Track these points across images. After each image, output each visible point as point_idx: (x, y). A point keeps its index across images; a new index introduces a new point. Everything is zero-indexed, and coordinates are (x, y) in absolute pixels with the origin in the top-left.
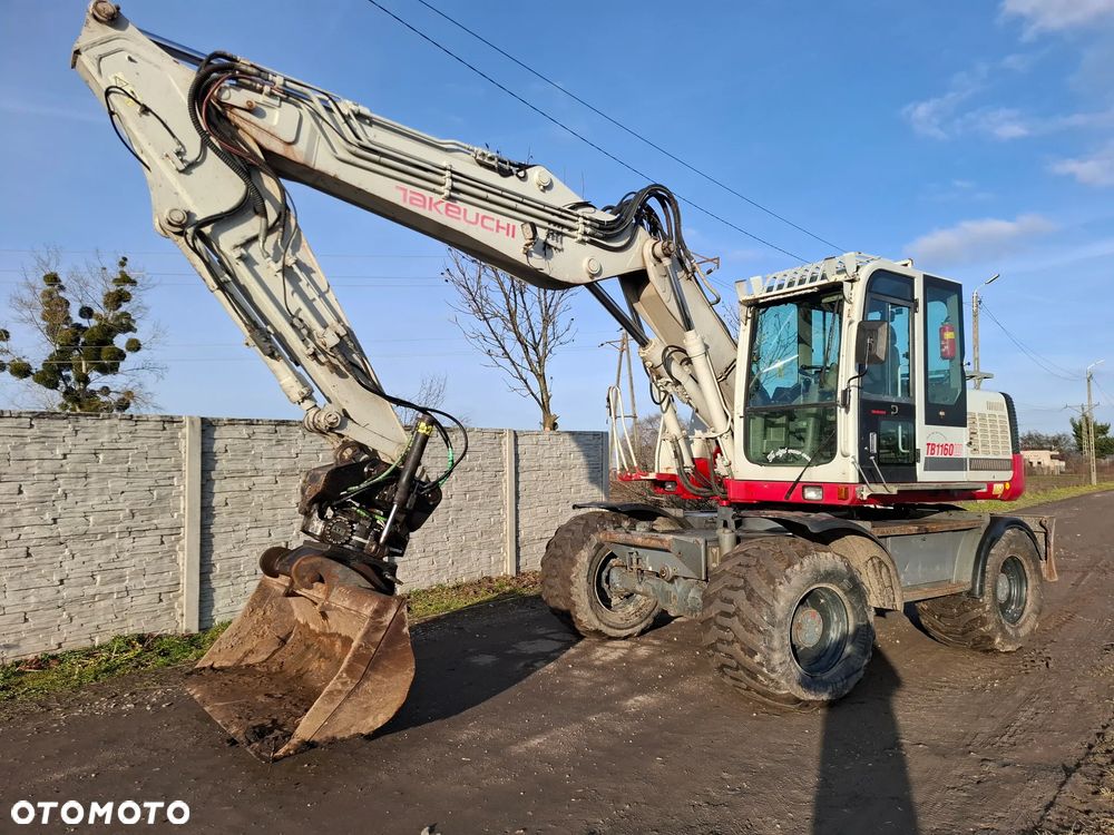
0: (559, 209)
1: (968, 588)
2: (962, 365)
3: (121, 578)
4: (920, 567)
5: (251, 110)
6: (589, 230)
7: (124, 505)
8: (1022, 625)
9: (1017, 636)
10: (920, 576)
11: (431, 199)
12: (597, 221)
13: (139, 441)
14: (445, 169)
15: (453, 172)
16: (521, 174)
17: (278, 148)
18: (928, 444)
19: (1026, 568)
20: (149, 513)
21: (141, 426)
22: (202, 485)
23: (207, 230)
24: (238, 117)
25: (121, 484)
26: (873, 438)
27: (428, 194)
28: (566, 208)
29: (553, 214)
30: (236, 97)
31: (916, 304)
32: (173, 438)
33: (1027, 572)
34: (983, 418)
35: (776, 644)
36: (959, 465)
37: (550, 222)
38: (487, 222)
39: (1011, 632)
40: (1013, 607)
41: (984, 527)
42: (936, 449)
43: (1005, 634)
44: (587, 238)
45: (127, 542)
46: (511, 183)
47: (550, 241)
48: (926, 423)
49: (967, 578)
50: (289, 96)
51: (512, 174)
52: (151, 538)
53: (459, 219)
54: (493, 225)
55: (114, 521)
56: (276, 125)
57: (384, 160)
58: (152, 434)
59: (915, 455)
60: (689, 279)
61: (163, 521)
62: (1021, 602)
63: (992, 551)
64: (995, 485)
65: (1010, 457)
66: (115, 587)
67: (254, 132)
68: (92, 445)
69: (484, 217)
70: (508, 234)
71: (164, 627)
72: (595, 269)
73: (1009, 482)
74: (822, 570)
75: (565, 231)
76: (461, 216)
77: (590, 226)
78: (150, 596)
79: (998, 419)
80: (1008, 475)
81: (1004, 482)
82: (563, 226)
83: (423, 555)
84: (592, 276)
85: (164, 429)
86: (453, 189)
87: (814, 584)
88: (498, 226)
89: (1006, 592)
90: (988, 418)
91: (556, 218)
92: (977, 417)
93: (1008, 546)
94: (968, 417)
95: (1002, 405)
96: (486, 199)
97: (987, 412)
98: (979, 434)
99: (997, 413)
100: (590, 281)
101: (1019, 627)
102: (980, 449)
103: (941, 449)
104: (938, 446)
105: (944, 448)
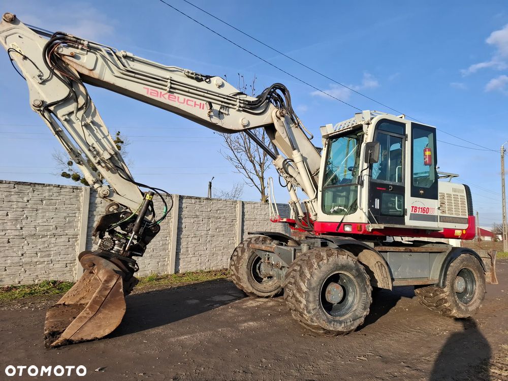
0: (227, 96)
1: (436, 282)
2: (435, 168)
3: (49, 255)
4: (408, 269)
5: (73, 56)
6: (242, 105)
7: (53, 223)
8: (471, 305)
9: (467, 310)
10: (408, 274)
11: (161, 93)
12: (247, 101)
13: (62, 196)
14: (168, 79)
15: (171, 80)
16: (208, 80)
17: (86, 72)
18: (413, 207)
19: (475, 275)
20: (64, 228)
21: (63, 190)
22: (89, 217)
23: (52, 108)
24: (67, 60)
25: (52, 214)
26: (377, 202)
27: (159, 91)
28: (231, 95)
29: (224, 98)
30: (65, 51)
31: (407, 137)
32: (77, 196)
33: (476, 278)
34: (449, 196)
35: (311, 299)
36: (433, 218)
37: (222, 102)
38: (189, 102)
39: (463, 308)
40: (468, 295)
41: (448, 252)
42: (418, 209)
43: (459, 308)
44: (241, 109)
45: (53, 240)
46: (203, 85)
47: (222, 111)
48: (411, 196)
49: (437, 277)
50: (91, 49)
51: (203, 81)
52: (64, 239)
53: (175, 101)
54: (193, 104)
55: (48, 230)
56: (85, 62)
57: (136, 76)
58: (68, 194)
59: (405, 211)
60: (297, 127)
61: (70, 232)
62: (472, 293)
63: (452, 264)
64: (456, 231)
65: (467, 217)
66: (46, 259)
67: (75, 66)
68: (40, 197)
69: (188, 100)
70: (200, 108)
71: (68, 278)
72: (245, 123)
73: (465, 230)
74: (339, 264)
75: (230, 106)
76: (176, 100)
77: (243, 103)
78: (62, 264)
79: (459, 197)
80: (466, 226)
81: (462, 230)
82: (229, 104)
83: (193, 256)
84: (244, 126)
85: (73, 192)
86: (171, 88)
87: (335, 271)
88: (195, 104)
89: (463, 287)
90: (452, 196)
91: (225, 100)
92: (446, 195)
93: (462, 262)
94: (439, 195)
95: (462, 191)
96: (188, 92)
97: (452, 193)
98: (446, 204)
99: (459, 194)
100: (244, 128)
101: (469, 306)
102: (447, 212)
103: (420, 210)
104: (419, 208)
105: (423, 209)
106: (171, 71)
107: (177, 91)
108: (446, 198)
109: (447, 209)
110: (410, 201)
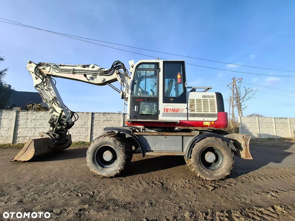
0: (95, 71)
2: (184, 84)
3: (80, 134)
4: (163, 145)
6: (101, 73)
7: (81, 124)
10: (163, 148)
12: (104, 71)
14: (72, 69)
15: (74, 70)
16: (88, 67)
18: (165, 109)
20: (84, 125)
21: (84, 114)
25: (81, 121)
27: (70, 74)
28: (97, 70)
30: (41, 68)
32: (88, 115)
33: (223, 153)
34: (198, 100)
36: (183, 115)
37: (93, 73)
41: (196, 136)
45: (81, 129)
46: (86, 69)
47: (93, 77)
48: (163, 103)
50: (48, 65)
51: (86, 67)
52: (84, 129)
55: (80, 126)
56: (47, 71)
59: (158, 112)
61: (86, 126)
62: (222, 164)
63: (197, 144)
64: (204, 122)
66: (79, 135)
67: (44, 72)
71: (85, 141)
72: (103, 80)
73: (214, 121)
75: (97, 74)
76: (76, 76)
78: (84, 136)
79: (209, 101)
89: (213, 159)
90: (202, 101)
91: (95, 73)
92: (195, 100)
93: (206, 143)
94: (189, 100)
95: (213, 97)
96: (80, 72)
97: (202, 99)
98: (196, 105)
99: (209, 99)
100: (102, 82)
101: (215, 172)
102: (196, 110)
103: (171, 110)
104: (170, 109)
105: (174, 110)
106: (76, 66)
107: (76, 73)
108: (195, 102)
109: (196, 109)
110: (162, 106)
